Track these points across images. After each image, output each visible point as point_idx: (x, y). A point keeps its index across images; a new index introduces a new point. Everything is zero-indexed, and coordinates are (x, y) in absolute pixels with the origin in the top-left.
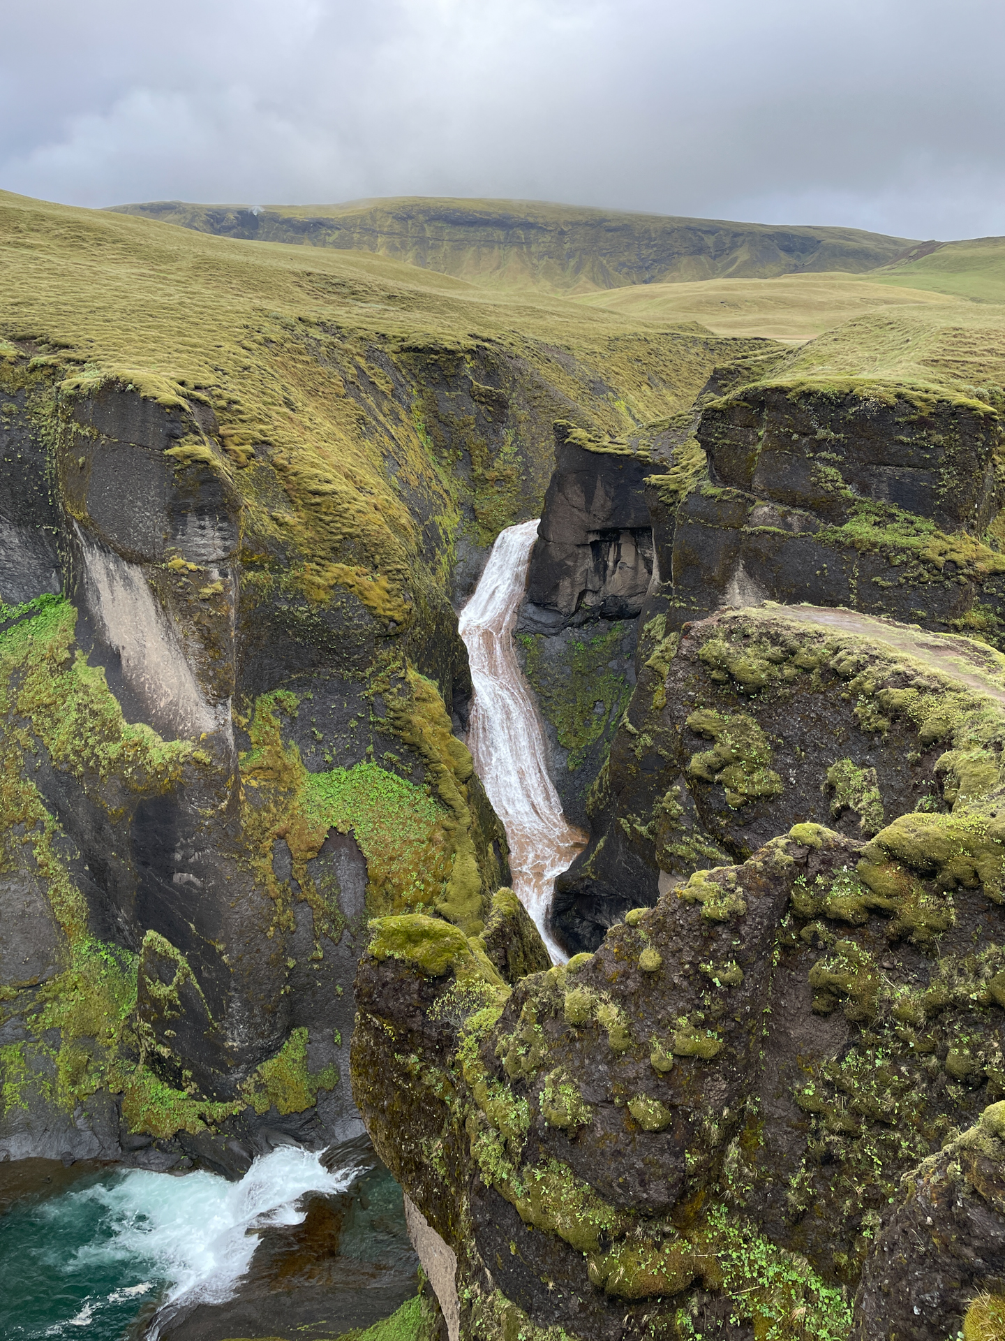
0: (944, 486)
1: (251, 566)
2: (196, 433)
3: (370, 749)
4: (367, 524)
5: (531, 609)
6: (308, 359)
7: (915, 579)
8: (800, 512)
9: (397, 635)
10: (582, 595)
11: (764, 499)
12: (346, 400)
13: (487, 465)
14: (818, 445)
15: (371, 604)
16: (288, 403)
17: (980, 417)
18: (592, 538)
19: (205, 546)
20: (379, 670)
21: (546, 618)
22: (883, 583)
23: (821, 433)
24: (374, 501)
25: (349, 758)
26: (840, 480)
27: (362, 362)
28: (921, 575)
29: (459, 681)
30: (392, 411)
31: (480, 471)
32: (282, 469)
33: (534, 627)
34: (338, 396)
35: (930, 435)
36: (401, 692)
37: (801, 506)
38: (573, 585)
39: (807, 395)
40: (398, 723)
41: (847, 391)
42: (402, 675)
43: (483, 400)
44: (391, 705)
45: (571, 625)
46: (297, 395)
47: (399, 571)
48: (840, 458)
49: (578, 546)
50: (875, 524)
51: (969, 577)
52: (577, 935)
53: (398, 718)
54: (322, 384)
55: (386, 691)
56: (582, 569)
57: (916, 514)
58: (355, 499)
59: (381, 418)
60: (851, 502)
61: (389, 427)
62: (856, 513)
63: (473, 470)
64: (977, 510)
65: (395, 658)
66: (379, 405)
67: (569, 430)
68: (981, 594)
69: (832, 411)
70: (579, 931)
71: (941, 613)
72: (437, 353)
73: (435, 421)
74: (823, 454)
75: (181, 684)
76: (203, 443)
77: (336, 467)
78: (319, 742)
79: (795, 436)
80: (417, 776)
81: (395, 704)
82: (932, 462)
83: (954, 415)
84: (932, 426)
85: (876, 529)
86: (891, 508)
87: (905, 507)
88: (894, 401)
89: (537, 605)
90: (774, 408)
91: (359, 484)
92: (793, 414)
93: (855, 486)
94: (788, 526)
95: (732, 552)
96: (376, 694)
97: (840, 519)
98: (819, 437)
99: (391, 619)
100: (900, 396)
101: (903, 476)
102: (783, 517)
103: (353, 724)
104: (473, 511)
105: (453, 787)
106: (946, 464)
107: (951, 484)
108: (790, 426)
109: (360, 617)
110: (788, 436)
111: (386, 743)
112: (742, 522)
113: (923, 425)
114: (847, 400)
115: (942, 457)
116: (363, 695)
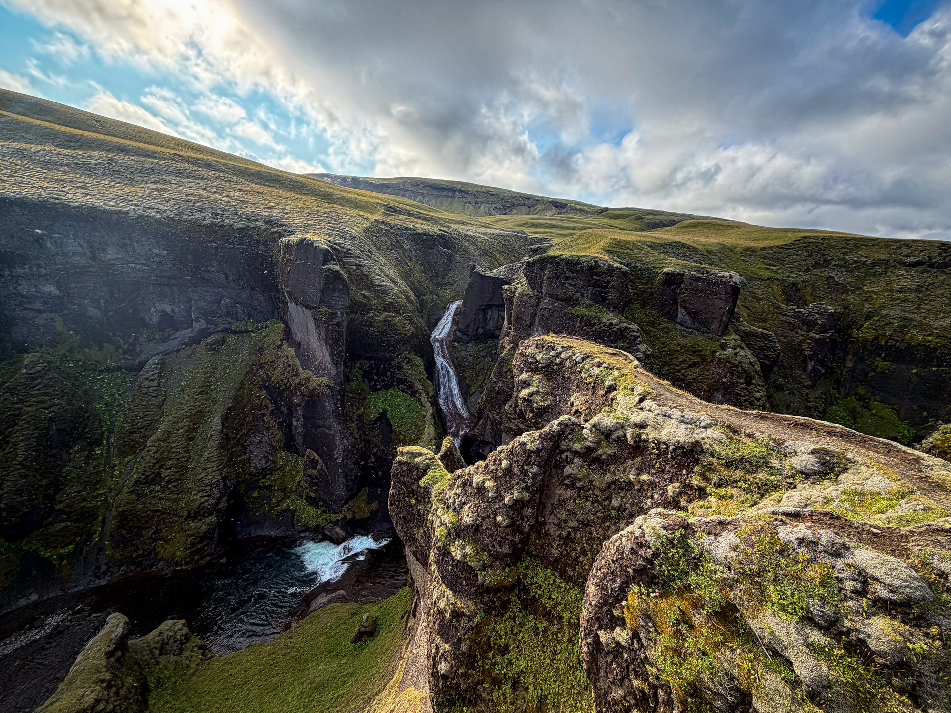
0: (610, 296)
1: (352, 312)
2: (335, 261)
3: (395, 383)
4: (397, 298)
5: (458, 334)
7: (599, 329)
8: (560, 302)
9: (408, 341)
10: (478, 329)
11: (547, 297)
12: (391, 251)
14: (567, 278)
15: (398, 328)
16: (370, 252)
17: (623, 272)
18: (483, 307)
19: (335, 304)
20: (400, 354)
21: (464, 337)
24: (401, 290)
25: (387, 387)
26: (574, 291)
28: (601, 327)
29: (430, 358)
30: (409, 256)
31: (440, 279)
32: (366, 276)
33: (459, 340)
34: (388, 249)
35: (606, 277)
36: (408, 363)
37: (560, 300)
39: (563, 259)
40: (406, 374)
41: (577, 259)
42: (408, 356)
43: (443, 254)
45: (473, 340)
46: (373, 248)
47: (409, 316)
48: (574, 283)
49: (477, 310)
50: (586, 308)
51: (617, 328)
53: (407, 372)
54: (383, 245)
55: (402, 362)
57: (601, 305)
58: (393, 289)
59: (405, 258)
60: (577, 300)
61: (407, 262)
62: (579, 304)
65: (406, 350)
66: (404, 254)
67: (475, 267)
69: (572, 266)
72: (426, 236)
73: (425, 261)
74: (568, 282)
75: (324, 356)
76: (336, 264)
77: (387, 276)
78: (376, 380)
79: (558, 274)
80: (412, 395)
81: (405, 367)
82: (606, 287)
83: (614, 270)
84: (606, 274)
85: (586, 310)
86: (591, 302)
87: (596, 302)
88: (594, 264)
89: (461, 332)
90: (551, 263)
91: (395, 283)
92: (558, 266)
93: (579, 294)
94: (555, 307)
95: (534, 316)
96: (398, 363)
97: (573, 305)
98: (567, 275)
99: (405, 335)
100: (596, 262)
101: (596, 291)
102: (553, 303)
103: (389, 374)
104: (437, 295)
105: (426, 399)
106: (611, 288)
107: (613, 295)
108: (557, 270)
109: (393, 333)
110: (556, 274)
111: (401, 381)
112: (538, 305)
113: (603, 273)
114: (578, 263)
115: (610, 285)
116: (393, 363)
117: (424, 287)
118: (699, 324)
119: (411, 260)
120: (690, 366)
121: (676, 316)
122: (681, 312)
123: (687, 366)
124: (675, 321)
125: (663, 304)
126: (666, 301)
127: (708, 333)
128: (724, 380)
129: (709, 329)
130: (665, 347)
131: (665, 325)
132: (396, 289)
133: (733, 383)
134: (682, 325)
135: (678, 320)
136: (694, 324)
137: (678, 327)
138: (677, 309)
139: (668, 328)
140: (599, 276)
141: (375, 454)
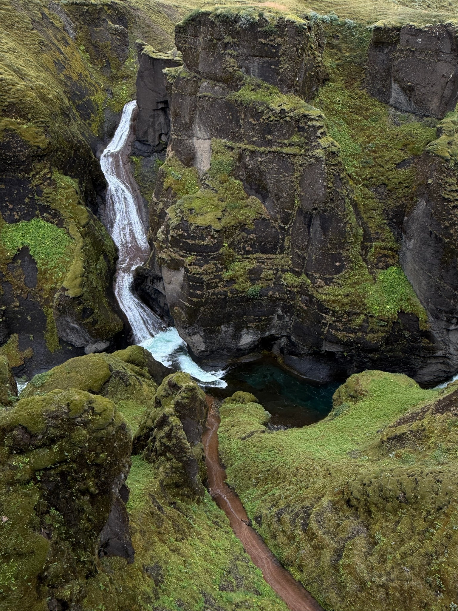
0: (282, 68)
3: (37, 212)
4: (23, 97)
5: (137, 144)
6: (10, 8)
7: (268, 119)
8: (221, 84)
9: (44, 156)
10: (160, 136)
11: (205, 78)
12: (32, 31)
13: (118, 69)
14: (226, 46)
15: (26, 139)
17: (297, 27)
18: (161, 106)
20: (37, 174)
21: (144, 148)
22: (254, 122)
23: (227, 39)
24: (31, 85)
25: (28, 216)
26: (236, 66)
27: (46, 11)
28: (270, 117)
29: (96, 180)
30: (63, 38)
31: (114, 71)
33: (138, 153)
34: (27, 28)
35: (275, 38)
36: (49, 185)
37: (220, 81)
38: (154, 130)
39: (218, 16)
40: (48, 199)
41: (236, 13)
42: (49, 176)
43: (114, 32)
44: (45, 190)
45: (156, 152)
47: (43, 122)
48: (235, 53)
49: (154, 110)
50: (252, 90)
51: (291, 117)
52: (148, 293)
53: (49, 197)
54: (18, 22)
55: (41, 184)
56: (158, 122)
57: (271, 84)
58: (18, 84)
59: (56, 42)
60: (241, 79)
61: (60, 47)
62: (244, 84)
63: (111, 72)
64: (298, 81)
65: (45, 167)
66: (55, 36)
67: (143, 47)
68: (298, 127)
69: (231, 26)
70: (149, 291)
71: (279, 137)
72: (87, 5)
73: (90, 45)
74: (228, 51)
77: (8, 66)
78: (11, 209)
79: (215, 41)
80: (60, 224)
81: (46, 190)
82: (275, 55)
83: (286, 26)
84: (275, 32)
85: (252, 93)
86: (259, 81)
87: (266, 80)
88: (257, 18)
89: (140, 141)
90: (205, 25)
91: (22, 76)
92: (212, 28)
93: (243, 69)
94: (215, 92)
95: (193, 109)
96: (36, 186)
97: (236, 88)
98: (226, 41)
99: (39, 147)
100: (261, 15)
101: (264, 63)
102: (213, 88)
103: (27, 200)
104: (112, 93)
105: (76, 229)
106: (283, 54)
107: (285, 66)
108: (212, 35)
109: (21, 146)
110: (211, 40)
111: (45, 209)
112: (196, 92)
113: (271, 33)
114: (237, 18)
115: (281, 52)
116: (30, 186)
117: (90, 84)
118: (416, 103)
119: (66, 44)
120: (399, 165)
121: (389, 96)
122: (395, 86)
123: (394, 166)
124: (387, 103)
125: (374, 78)
126: (377, 73)
127: (427, 116)
128: (430, 181)
129: (427, 110)
130: (369, 143)
131: (375, 110)
132: (21, 85)
133: (441, 185)
134: (396, 108)
135: (392, 101)
136: (410, 105)
137: (392, 111)
138: (391, 83)
139: (378, 114)
140: (265, 39)
141: (17, 297)
